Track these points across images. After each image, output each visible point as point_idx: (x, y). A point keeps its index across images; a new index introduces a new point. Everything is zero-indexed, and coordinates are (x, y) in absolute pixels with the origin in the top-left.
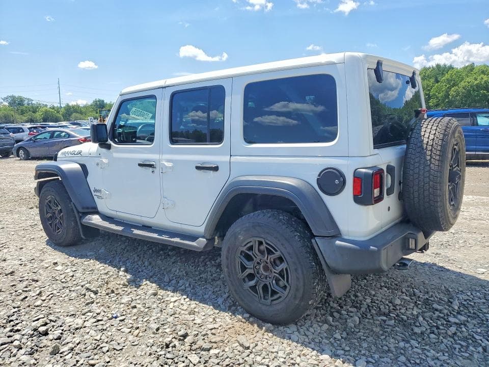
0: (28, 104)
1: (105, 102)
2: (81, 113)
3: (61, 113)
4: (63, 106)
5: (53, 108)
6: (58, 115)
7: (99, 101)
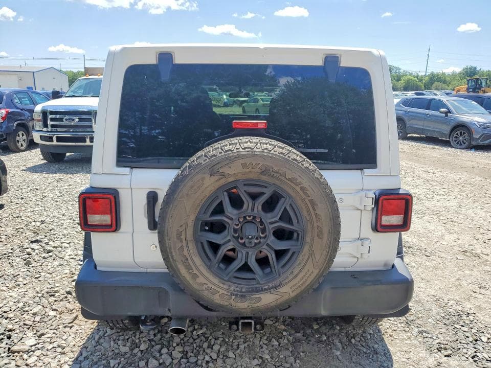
0: (396, 72)
1: (478, 69)
2: (445, 82)
3: (424, 81)
4: (427, 74)
5: (417, 77)
6: (420, 84)
7: (471, 68)
